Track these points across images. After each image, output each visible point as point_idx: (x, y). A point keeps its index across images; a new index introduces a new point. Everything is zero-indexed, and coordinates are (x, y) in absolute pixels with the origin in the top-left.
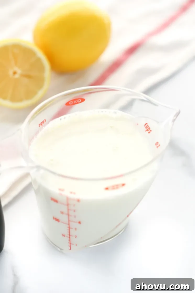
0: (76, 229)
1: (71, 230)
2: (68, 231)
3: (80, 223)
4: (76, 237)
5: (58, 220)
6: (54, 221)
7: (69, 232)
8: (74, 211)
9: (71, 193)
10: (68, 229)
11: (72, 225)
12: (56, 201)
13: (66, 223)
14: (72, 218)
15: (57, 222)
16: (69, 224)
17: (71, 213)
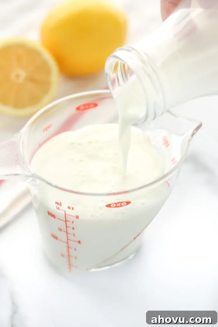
0: (75, 249)
1: (70, 249)
2: (67, 250)
3: (79, 242)
4: (76, 258)
5: (56, 238)
6: (52, 238)
7: (68, 252)
8: (73, 229)
9: (69, 208)
10: (67, 248)
11: (71, 244)
12: (53, 216)
13: (64, 242)
14: (71, 237)
15: (55, 240)
16: (68, 243)
17: (70, 230)
